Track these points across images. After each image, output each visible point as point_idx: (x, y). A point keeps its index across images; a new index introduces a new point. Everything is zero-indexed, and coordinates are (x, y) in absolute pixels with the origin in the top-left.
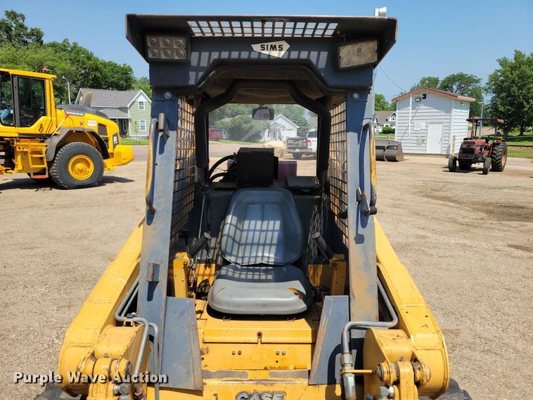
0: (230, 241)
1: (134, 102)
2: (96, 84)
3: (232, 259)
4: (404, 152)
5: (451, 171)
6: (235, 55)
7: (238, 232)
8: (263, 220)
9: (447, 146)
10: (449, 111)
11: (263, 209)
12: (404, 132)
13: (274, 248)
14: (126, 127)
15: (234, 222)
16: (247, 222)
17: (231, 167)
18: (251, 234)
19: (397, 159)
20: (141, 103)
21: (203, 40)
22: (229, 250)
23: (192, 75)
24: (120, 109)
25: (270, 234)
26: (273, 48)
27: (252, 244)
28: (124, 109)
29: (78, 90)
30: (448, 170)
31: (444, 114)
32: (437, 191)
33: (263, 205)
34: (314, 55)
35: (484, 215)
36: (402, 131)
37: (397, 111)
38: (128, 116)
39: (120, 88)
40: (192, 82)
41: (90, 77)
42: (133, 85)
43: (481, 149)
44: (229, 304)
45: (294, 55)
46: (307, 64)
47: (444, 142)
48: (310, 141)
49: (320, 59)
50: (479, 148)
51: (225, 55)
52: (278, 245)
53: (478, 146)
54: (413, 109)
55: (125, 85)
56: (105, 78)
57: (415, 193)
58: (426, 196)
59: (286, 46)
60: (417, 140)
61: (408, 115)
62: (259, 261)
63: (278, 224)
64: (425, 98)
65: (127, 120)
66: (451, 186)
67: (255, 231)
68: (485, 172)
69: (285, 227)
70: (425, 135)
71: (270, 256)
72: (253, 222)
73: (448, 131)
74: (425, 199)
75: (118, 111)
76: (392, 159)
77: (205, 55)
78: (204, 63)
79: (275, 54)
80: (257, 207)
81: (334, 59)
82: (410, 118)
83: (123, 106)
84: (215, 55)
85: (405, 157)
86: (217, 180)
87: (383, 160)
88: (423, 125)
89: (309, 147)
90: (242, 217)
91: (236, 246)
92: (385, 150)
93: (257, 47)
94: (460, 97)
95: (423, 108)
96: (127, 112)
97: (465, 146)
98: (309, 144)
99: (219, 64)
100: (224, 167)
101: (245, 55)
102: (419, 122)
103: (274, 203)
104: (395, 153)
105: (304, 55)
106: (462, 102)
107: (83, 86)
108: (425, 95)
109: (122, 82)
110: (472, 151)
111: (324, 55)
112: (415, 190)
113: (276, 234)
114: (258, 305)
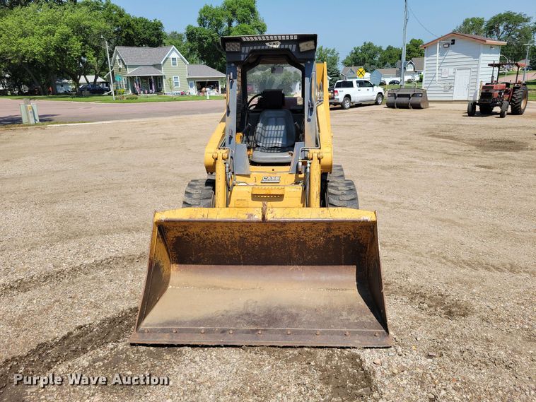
0: (260, 135)
1: (167, 58)
2: (130, 41)
3: (261, 144)
4: (429, 99)
5: (469, 115)
6: (259, 47)
7: (263, 131)
8: (276, 125)
9: (474, 91)
10: (477, 56)
11: (276, 120)
12: (431, 79)
13: (281, 139)
14: (161, 84)
15: (261, 126)
16: (268, 127)
17: (260, 101)
18: (270, 132)
19: (422, 106)
20: (174, 59)
21: (247, 42)
22: (259, 140)
23: (242, 56)
24: (154, 66)
25: (279, 132)
26: (274, 44)
27: (270, 137)
28: (158, 66)
29: (114, 49)
30: (467, 114)
31: (472, 59)
32: (446, 131)
33: (276, 118)
34: (290, 46)
35: (474, 148)
36: (429, 79)
37: (425, 58)
38: (162, 72)
39: (152, 45)
40: (242, 59)
41: (124, 35)
42: (164, 41)
43: (500, 93)
44: (260, 159)
45: (282, 47)
46: (288, 49)
47: (472, 88)
48: (337, 91)
49: (293, 48)
50: (498, 92)
51: (255, 48)
52: (283, 138)
53: (496, 90)
54: (441, 55)
55: (156, 40)
56: (138, 35)
57: (423, 134)
58: (433, 136)
59: (279, 43)
60: (444, 87)
61: (434, 62)
62: (274, 146)
63: (283, 127)
64: (453, 43)
65: (162, 76)
66: (461, 127)
67: (272, 131)
68: (502, 115)
69: (287, 128)
70: (453, 81)
71: (280, 143)
72: (271, 126)
73: (475, 77)
74: (430, 138)
75: (153, 68)
76: (417, 107)
77: (247, 48)
78: (247, 51)
79: (275, 46)
80: (274, 119)
81: (298, 48)
82: (437, 65)
83: (157, 63)
84: (251, 48)
85: (430, 105)
86: (252, 108)
87: (408, 108)
88: (451, 71)
89: (336, 97)
90: (265, 124)
91: (262, 138)
92: (410, 98)
93: (267, 44)
94: (489, 41)
95: (451, 54)
96: (161, 69)
97: (484, 91)
98: (336, 94)
99: (253, 51)
100: (256, 101)
101: (263, 47)
102: (447, 69)
103: (282, 117)
104: (420, 101)
105: (286, 46)
106: (491, 46)
107: (118, 44)
108: (453, 41)
109: (153, 38)
110: (490, 95)
111: (295, 46)
112: (424, 132)
113: (282, 132)
114: (272, 159)
